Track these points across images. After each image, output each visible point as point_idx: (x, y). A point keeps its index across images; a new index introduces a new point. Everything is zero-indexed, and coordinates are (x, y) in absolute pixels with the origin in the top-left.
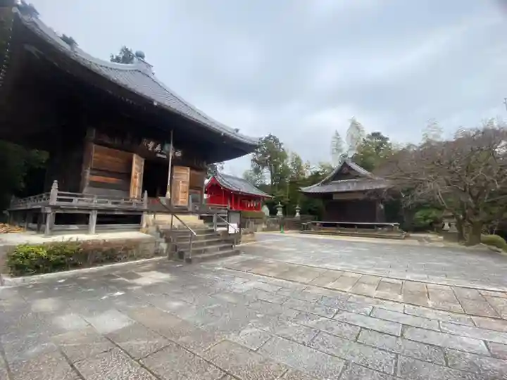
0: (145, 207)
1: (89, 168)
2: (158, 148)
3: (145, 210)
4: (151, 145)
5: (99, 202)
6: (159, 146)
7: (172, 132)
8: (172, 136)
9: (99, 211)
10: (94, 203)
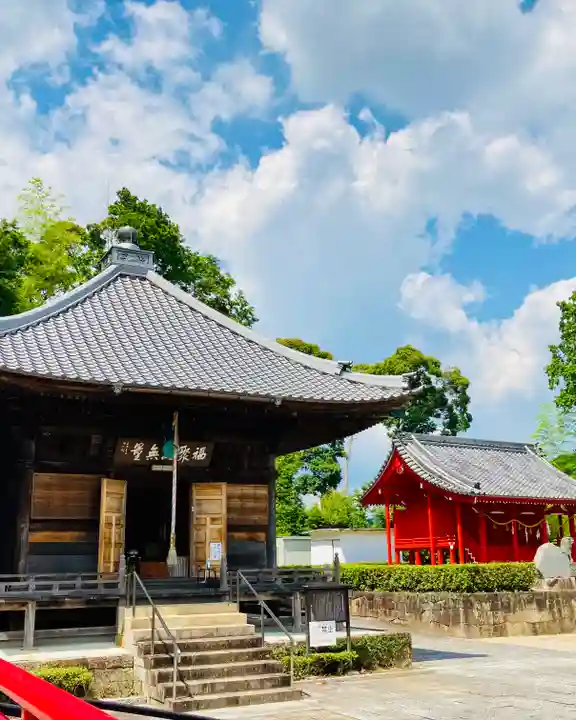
0: (122, 589)
1: (28, 520)
2: (153, 453)
3: (124, 597)
4: (138, 449)
5: (38, 588)
6: (154, 448)
7: (176, 415)
8: (175, 423)
9: (39, 604)
10: (30, 591)
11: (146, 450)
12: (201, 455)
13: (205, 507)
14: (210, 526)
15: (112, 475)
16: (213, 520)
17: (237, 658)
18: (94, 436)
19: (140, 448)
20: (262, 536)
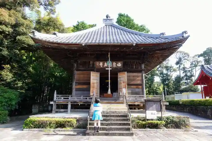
1: (75, 82)
6: (106, 64)
7: (109, 53)
8: (109, 56)
9: (71, 102)
10: (69, 99)
11: (104, 64)
12: (119, 65)
13: (122, 79)
14: (123, 84)
15: (95, 71)
16: (123, 82)
17: (117, 120)
18: (91, 62)
19: (102, 64)
20: (141, 87)
